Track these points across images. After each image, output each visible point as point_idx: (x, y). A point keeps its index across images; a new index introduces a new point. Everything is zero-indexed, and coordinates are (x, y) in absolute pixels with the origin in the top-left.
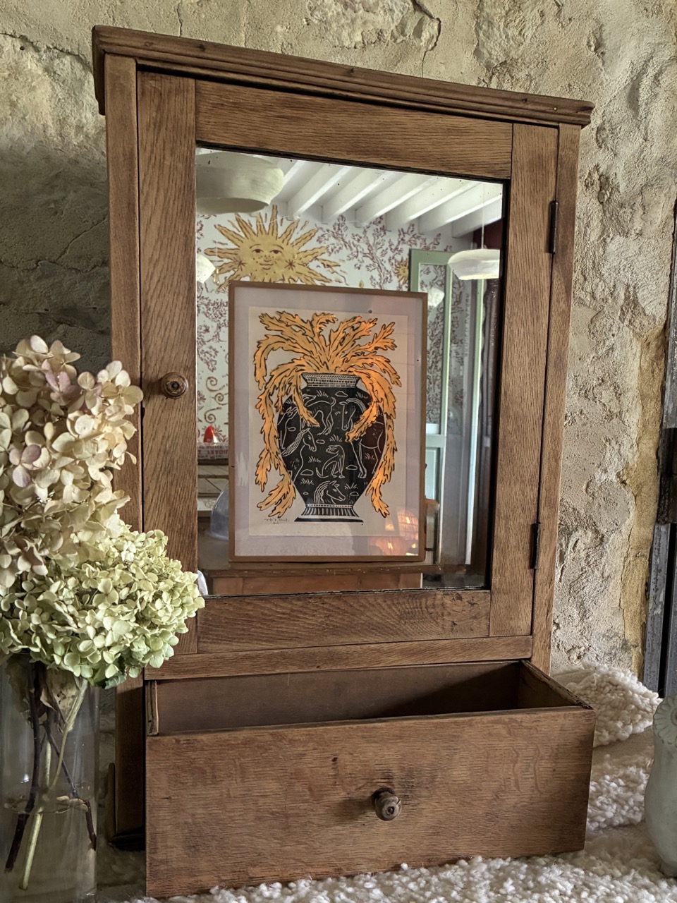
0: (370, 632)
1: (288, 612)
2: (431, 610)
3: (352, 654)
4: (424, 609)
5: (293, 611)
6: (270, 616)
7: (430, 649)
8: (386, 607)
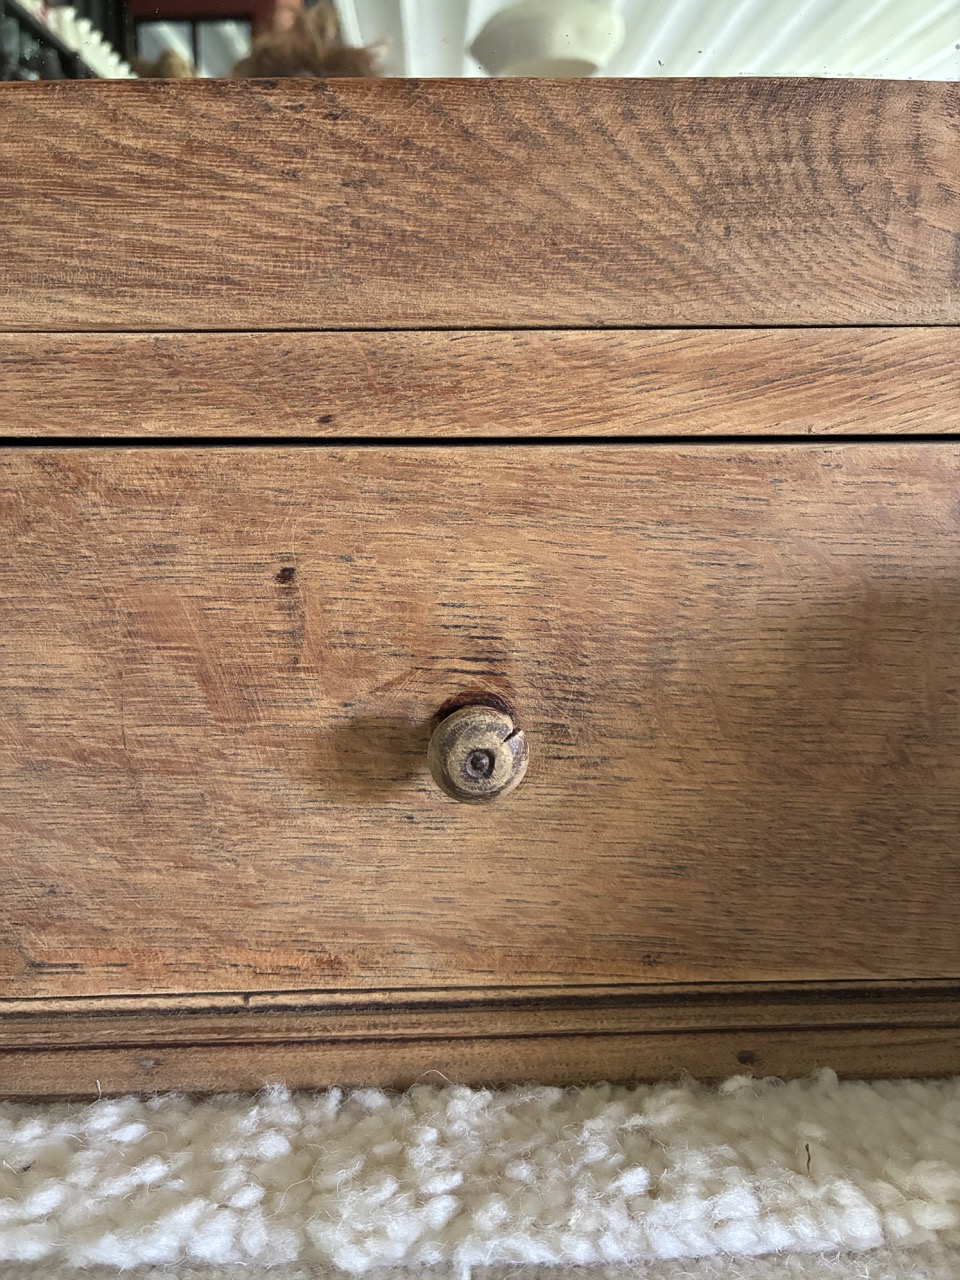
0: (560, 270)
1: (173, 151)
2: (858, 172)
3: (478, 371)
4: (823, 165)
5: (193, 147)
6: (89, 166)
7: (842, 365)
8: (634, 148)
